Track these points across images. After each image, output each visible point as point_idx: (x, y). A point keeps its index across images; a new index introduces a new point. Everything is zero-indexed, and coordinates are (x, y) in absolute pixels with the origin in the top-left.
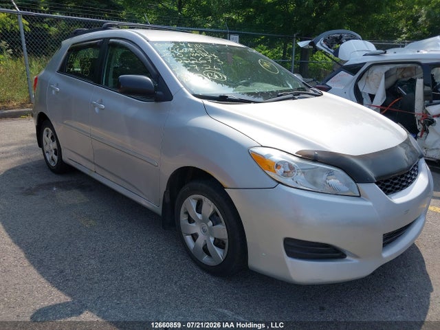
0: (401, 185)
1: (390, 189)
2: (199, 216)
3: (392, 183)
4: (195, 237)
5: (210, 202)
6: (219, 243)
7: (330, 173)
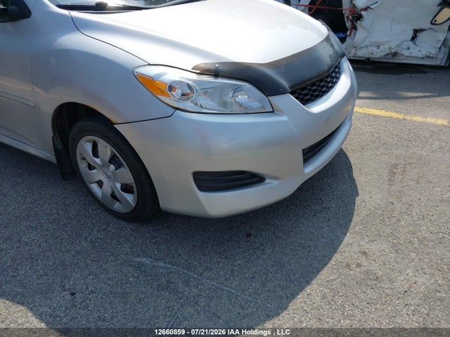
0: (320, 91)
1: (308, 97)
2: (98, 161)
3: (310, 90)
4: (100, 184)
5: (105, 143)
6: (127, 188)
7: (237, 89)
